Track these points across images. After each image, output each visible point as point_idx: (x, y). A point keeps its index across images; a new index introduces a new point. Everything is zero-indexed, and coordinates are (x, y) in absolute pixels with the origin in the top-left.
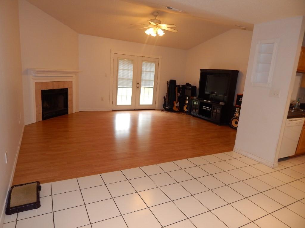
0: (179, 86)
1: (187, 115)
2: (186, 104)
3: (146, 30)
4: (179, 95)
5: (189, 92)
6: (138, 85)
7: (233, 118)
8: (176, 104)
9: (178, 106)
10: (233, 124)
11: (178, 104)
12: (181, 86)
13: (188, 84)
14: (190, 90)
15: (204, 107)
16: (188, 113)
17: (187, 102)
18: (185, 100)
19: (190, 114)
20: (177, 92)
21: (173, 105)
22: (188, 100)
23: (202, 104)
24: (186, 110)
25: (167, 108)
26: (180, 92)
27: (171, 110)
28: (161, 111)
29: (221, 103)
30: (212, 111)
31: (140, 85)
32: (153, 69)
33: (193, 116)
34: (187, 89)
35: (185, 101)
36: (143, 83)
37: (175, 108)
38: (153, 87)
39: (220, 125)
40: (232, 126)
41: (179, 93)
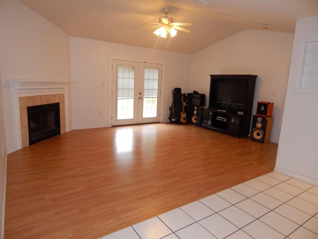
0: (184, 94)
1: (197, 127)
2: (194, 115)
3: (155, 29)
4: (185, 105)
5: (197, 102)
6: (141, 96)
7: (255, 129)
8: (183, 115)
9: (185, 117)
10: (254, 136)
11: (185, 115)
12: (187, 95)
13: (195, 92)
14: (199, 99)
15: (218, 118)
16: (198, 125)
17: (195, 112)
18: (193, 110)
19: (201, 126)
20: (183, 101)
21: (180, 117)
22: (197, 110)
23: (215, 115)
24: (194, 121)
25: (173, 120)
26: (186, 101)
27: (178, 122)
28: (168, 123)
29: (239, 113)
30: (228, 123)
31: (143, 95)
32: (156, 76)
33: (205, 128)
34: (194, 97)
35: (193, 112)
36: (146, 94)
37: (182, 120)
38: (157, 97)
39: (239, 137)
40: (253, 138)
41: (185, 103)
